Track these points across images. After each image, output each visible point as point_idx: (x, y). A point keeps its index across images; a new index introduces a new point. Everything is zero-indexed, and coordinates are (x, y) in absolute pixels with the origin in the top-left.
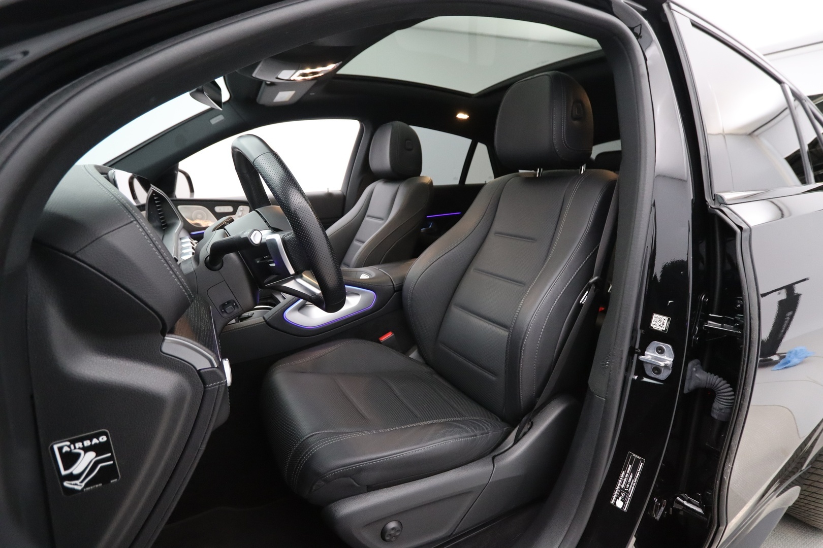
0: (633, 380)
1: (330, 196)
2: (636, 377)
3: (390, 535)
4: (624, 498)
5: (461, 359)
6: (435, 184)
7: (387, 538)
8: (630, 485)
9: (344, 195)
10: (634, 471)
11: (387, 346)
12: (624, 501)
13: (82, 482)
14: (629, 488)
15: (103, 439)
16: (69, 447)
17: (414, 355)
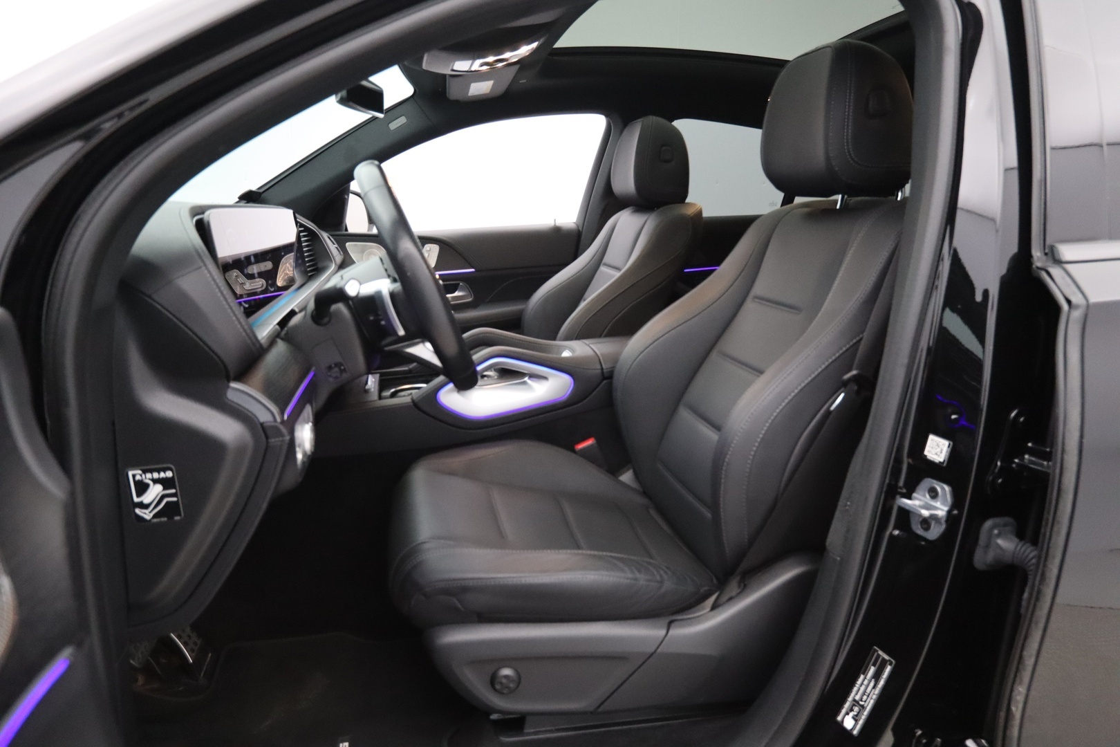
0: (891, 535)
1: (557, 232)
2: (896, 532)
3: (501, 683)
4: (857, 716)
5: (678, 486)
6: (706, 214)
7: (498, 687)
8: (868, 696)
9: (579, 231)
10: (877, 676)
11: (582, 457)
12: (856, 719)
13: (150, 512)
14: (865, 701)
15: (169, 474)
16: (141, 475)
17: (627, 477)
